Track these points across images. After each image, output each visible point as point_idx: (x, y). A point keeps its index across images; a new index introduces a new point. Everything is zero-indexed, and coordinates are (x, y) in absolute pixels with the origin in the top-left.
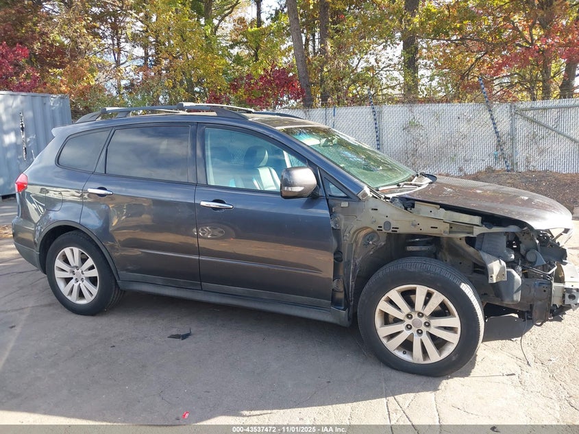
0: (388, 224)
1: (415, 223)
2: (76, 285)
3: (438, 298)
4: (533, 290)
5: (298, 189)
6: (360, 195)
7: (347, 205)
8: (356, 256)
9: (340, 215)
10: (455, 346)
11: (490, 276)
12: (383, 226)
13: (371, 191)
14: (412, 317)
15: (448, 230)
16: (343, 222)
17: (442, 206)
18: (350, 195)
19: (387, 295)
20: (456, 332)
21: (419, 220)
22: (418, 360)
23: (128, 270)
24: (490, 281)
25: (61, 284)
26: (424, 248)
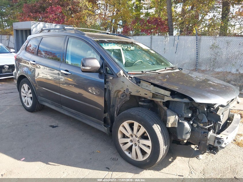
0: (127, 89)
1: (138, 91)
2: (27, 99)
3: (143, 130)
4: (200, 135)
5: (88, 68)
6: (118, 74)
7: (112, 79)
8: (118, 104)
9: (110, 83)
10: (149, 155)
11: (167, 123)
12: (125, 90)
13: (124, 73)
14: (133, 137)
15: (151, 96)
16: (111, 86)
17: (152, 84)
18: (114, 73)
19: (123, 124)
20: (150, 149)
21: (140, 90)
22: (134, 158)
23: (41, 96)
24: (167, 126)
25: (23, 98)
26: (145, 104)
